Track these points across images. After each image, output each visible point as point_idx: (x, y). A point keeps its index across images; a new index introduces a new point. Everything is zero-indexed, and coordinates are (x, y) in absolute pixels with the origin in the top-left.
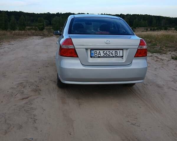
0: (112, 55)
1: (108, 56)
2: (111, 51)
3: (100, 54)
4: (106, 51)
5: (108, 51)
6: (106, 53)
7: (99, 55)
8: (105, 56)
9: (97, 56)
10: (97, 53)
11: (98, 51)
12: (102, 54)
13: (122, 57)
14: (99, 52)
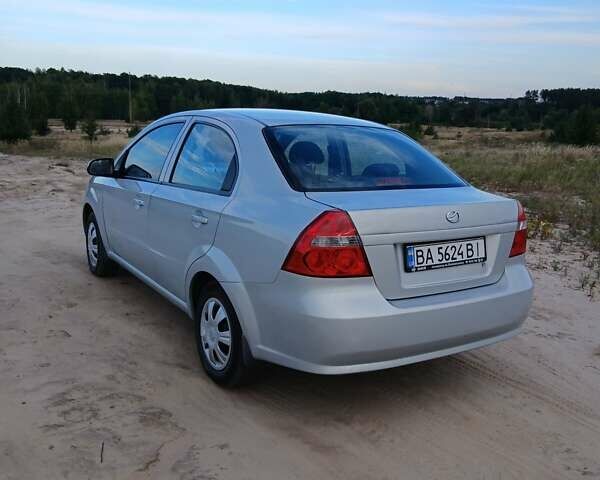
0: (459, 258)
1: (450, 261)
2: (457, 245)
3: (431, 258)
4: (444, 246)
5: (450, 245)
6: (446, 254)
7: (430, 262)
8: (444, 261)
9: (424, 264)
10: (422, 256)
11: (425, 249)
12: (436, 258)
13: (485, 259)
14: (429, 250)
